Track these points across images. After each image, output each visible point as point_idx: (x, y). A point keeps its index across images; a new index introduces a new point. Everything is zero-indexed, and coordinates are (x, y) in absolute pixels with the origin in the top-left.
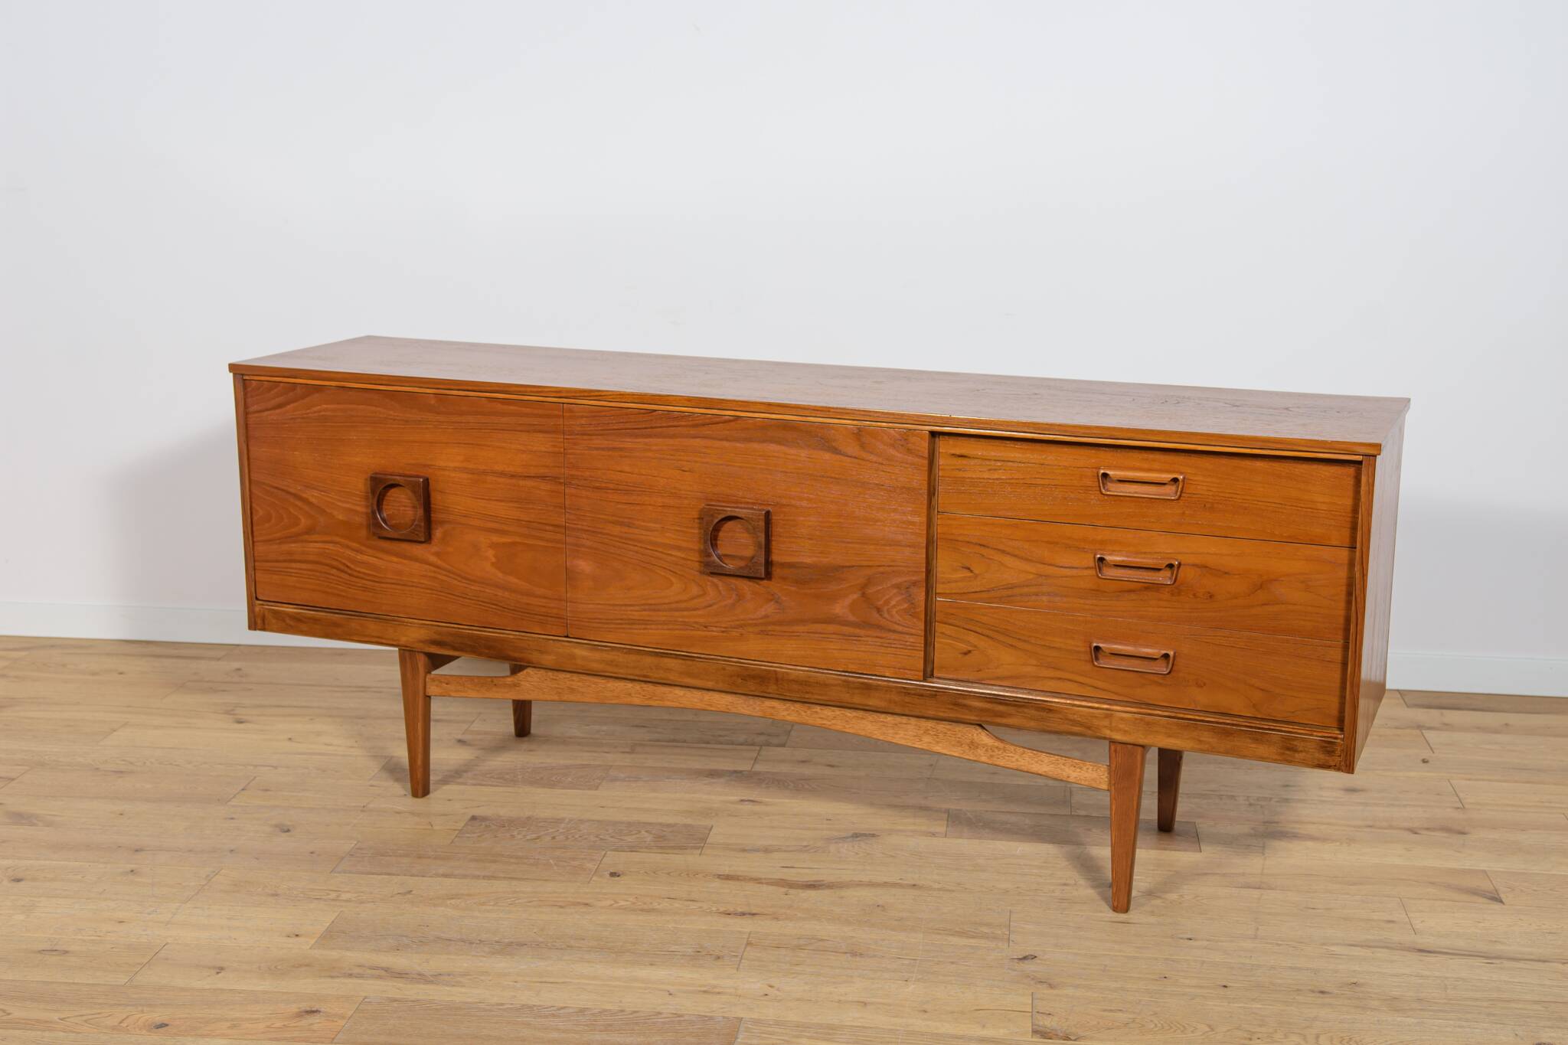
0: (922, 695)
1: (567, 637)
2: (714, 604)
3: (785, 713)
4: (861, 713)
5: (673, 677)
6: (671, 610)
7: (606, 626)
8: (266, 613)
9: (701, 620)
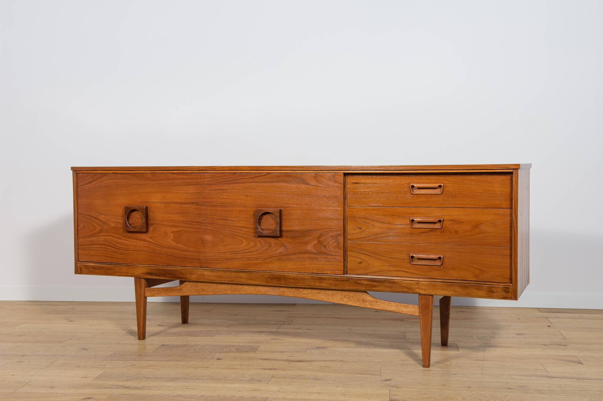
0: (343, 281)
1: (201, 267)
2: (260, 249)
3: (288, 293)
4: (319, 291)
5: (244, 281)
6: (243, 253)
7: (217, 262)
8: (82, 267)
9: (255, 256)
